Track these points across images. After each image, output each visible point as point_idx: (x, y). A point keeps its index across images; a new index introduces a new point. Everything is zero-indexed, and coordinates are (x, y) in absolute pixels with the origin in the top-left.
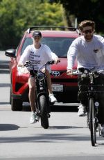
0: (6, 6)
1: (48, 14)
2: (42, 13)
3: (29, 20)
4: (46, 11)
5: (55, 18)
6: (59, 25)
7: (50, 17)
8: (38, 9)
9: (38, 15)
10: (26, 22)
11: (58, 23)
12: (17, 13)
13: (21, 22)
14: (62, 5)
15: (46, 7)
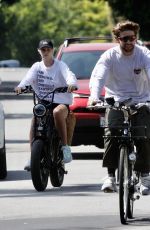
0: (28, 5)
1: (87, 15)
2: (80, 14)
3: (61, 24)
4: (85, 11)
5: (98, 22)
6: (103, 31)
7: (91, 20)
8: (74, 9)
9: (74, 18)
10: (56, 27)
11: (102, 27)
12: (44, 15)
13: (50, 27)
14: (107, 3)
15: (85, 7)
